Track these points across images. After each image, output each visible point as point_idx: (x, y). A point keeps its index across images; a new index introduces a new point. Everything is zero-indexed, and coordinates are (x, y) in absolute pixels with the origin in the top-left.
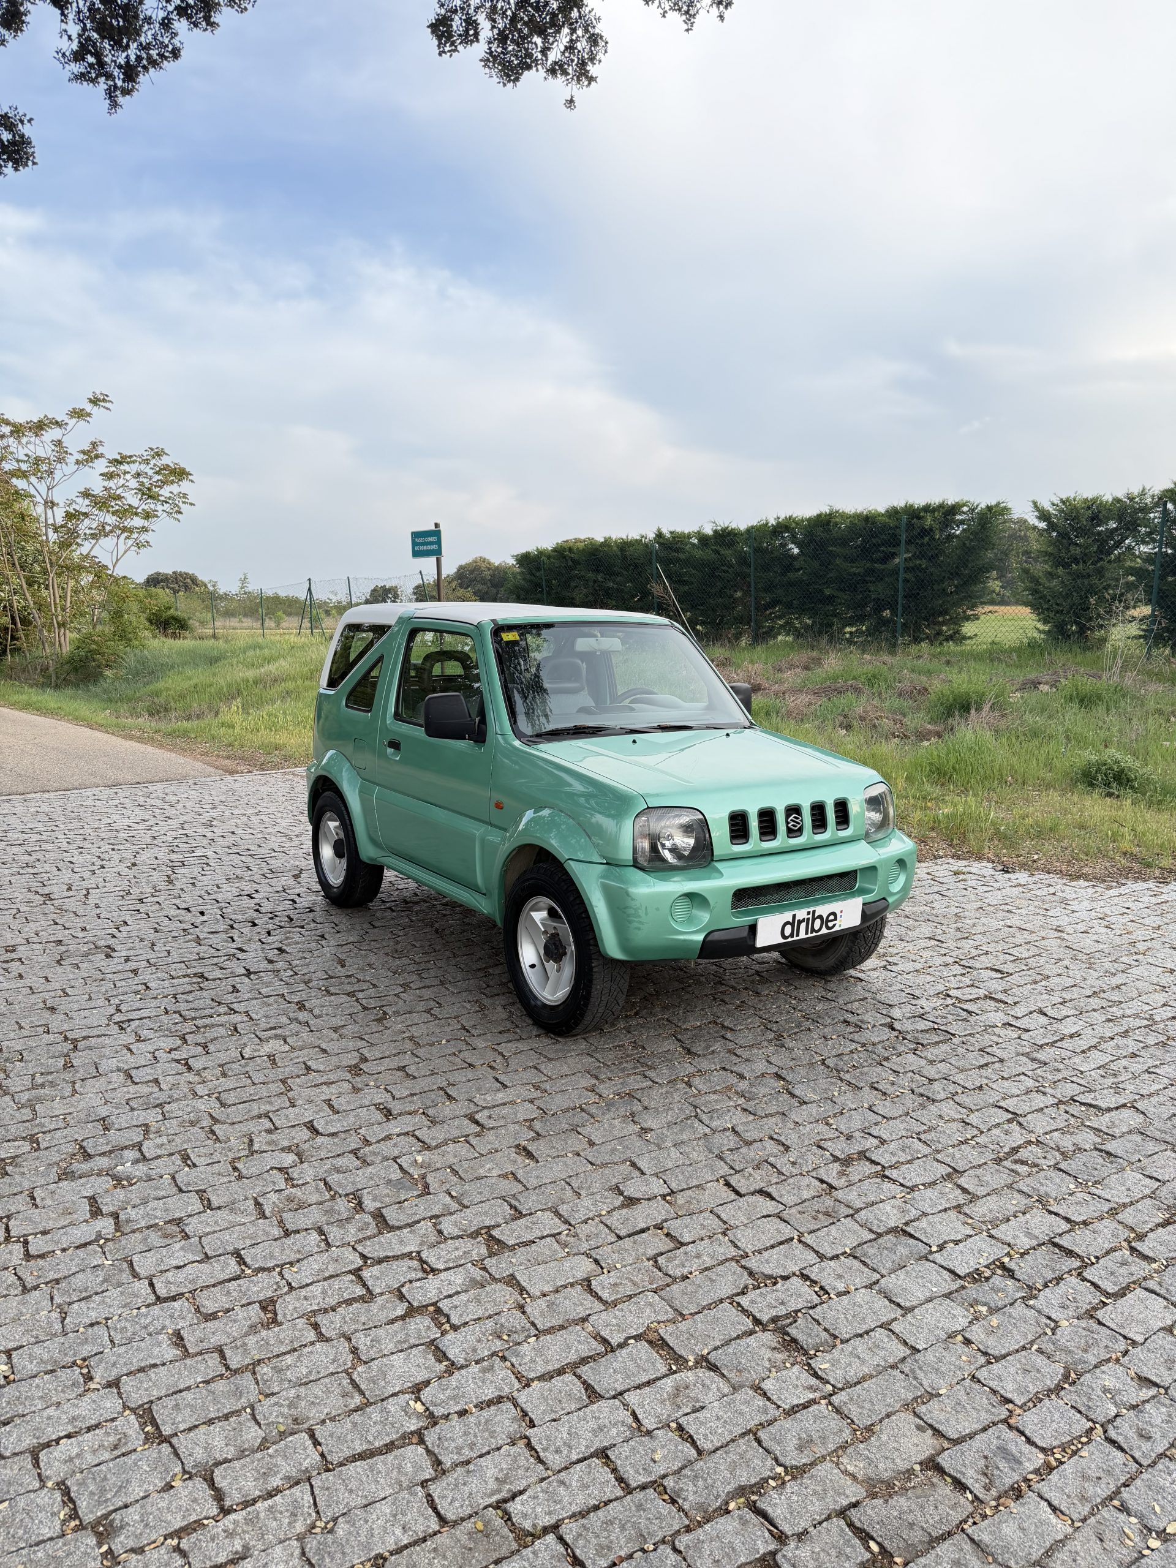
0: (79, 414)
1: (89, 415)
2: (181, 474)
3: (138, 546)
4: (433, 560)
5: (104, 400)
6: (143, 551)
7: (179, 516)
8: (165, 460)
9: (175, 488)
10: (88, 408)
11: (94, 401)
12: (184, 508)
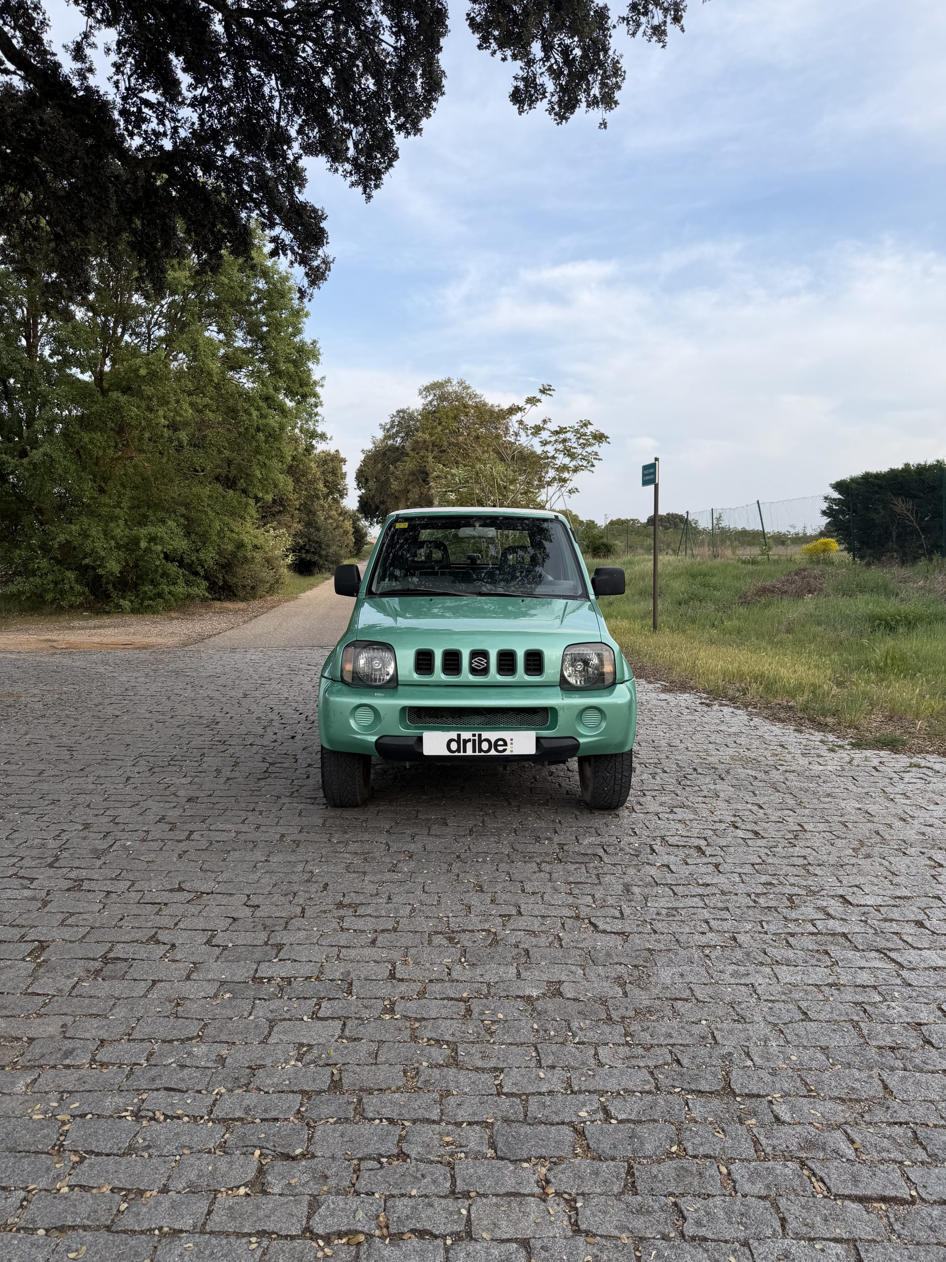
0: (532, 401)
1: (539, 401)
2: (600, 437)
3: (570, 492)
4: (653, 486)
5: (550, 390)
6: (573, 495)
7: (592, 469)
8: (590, 429)
9: (589, 449)
10: (539, 396)
11: (543, 391)
12: (595, 462)
